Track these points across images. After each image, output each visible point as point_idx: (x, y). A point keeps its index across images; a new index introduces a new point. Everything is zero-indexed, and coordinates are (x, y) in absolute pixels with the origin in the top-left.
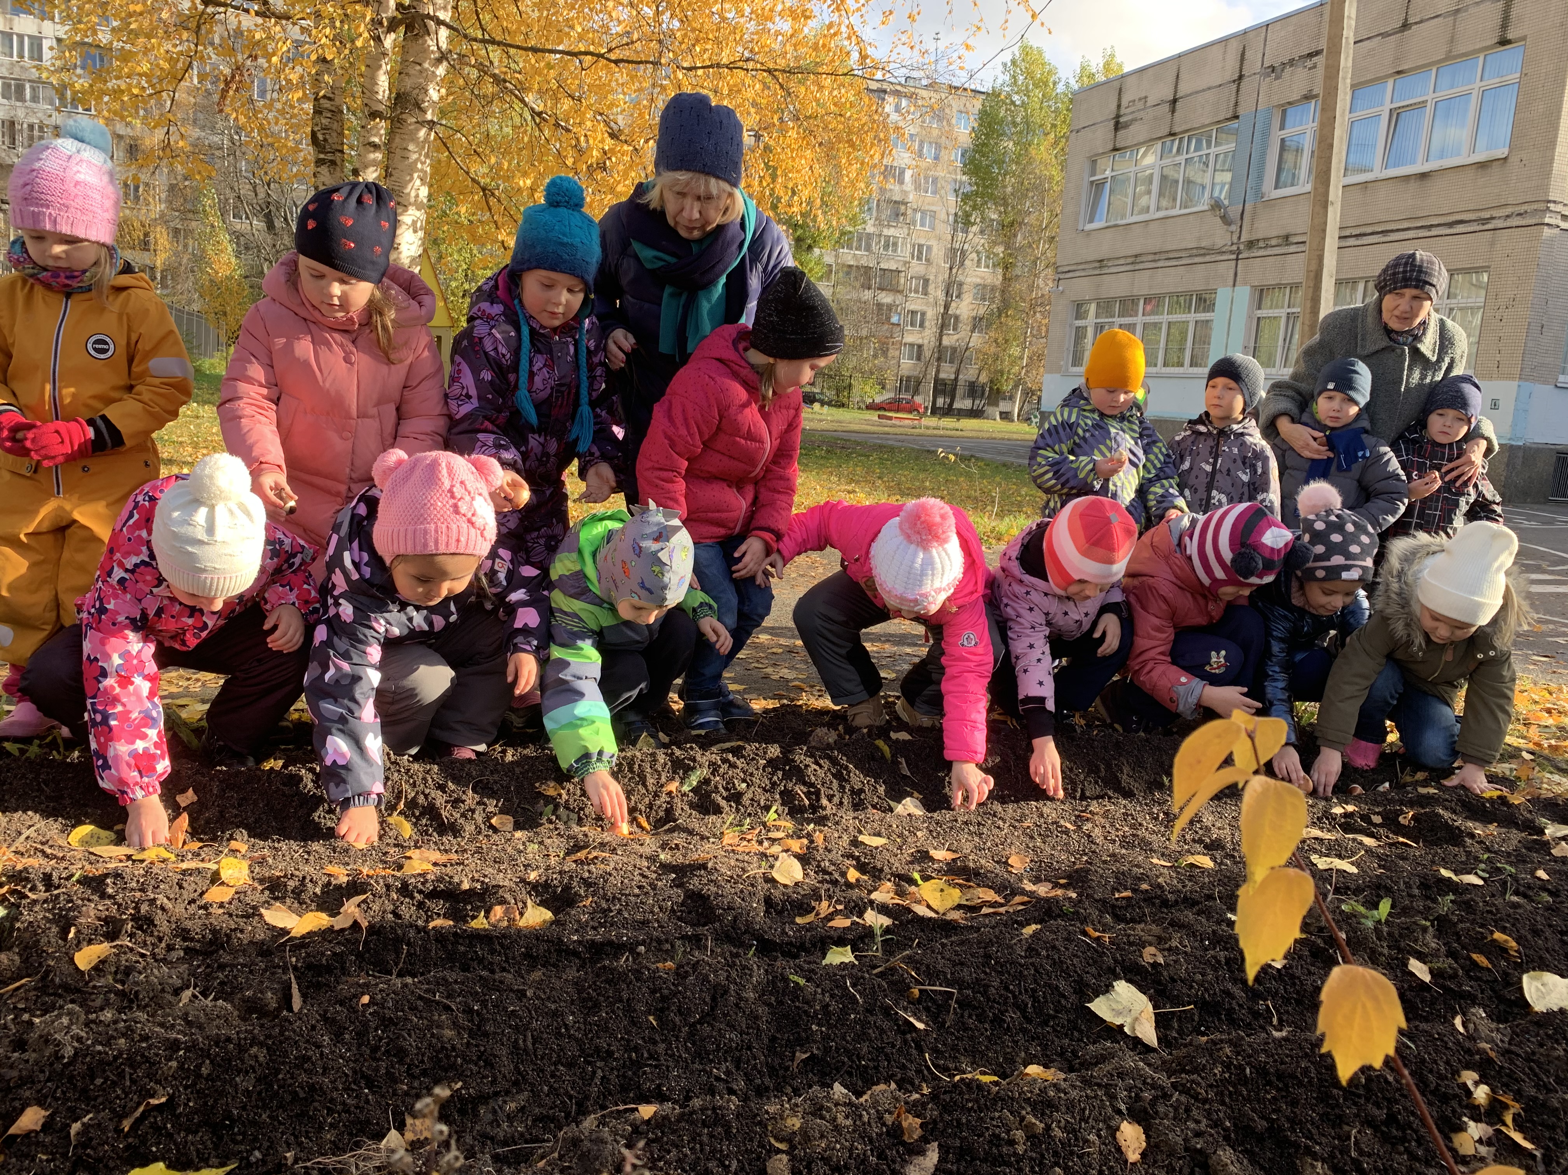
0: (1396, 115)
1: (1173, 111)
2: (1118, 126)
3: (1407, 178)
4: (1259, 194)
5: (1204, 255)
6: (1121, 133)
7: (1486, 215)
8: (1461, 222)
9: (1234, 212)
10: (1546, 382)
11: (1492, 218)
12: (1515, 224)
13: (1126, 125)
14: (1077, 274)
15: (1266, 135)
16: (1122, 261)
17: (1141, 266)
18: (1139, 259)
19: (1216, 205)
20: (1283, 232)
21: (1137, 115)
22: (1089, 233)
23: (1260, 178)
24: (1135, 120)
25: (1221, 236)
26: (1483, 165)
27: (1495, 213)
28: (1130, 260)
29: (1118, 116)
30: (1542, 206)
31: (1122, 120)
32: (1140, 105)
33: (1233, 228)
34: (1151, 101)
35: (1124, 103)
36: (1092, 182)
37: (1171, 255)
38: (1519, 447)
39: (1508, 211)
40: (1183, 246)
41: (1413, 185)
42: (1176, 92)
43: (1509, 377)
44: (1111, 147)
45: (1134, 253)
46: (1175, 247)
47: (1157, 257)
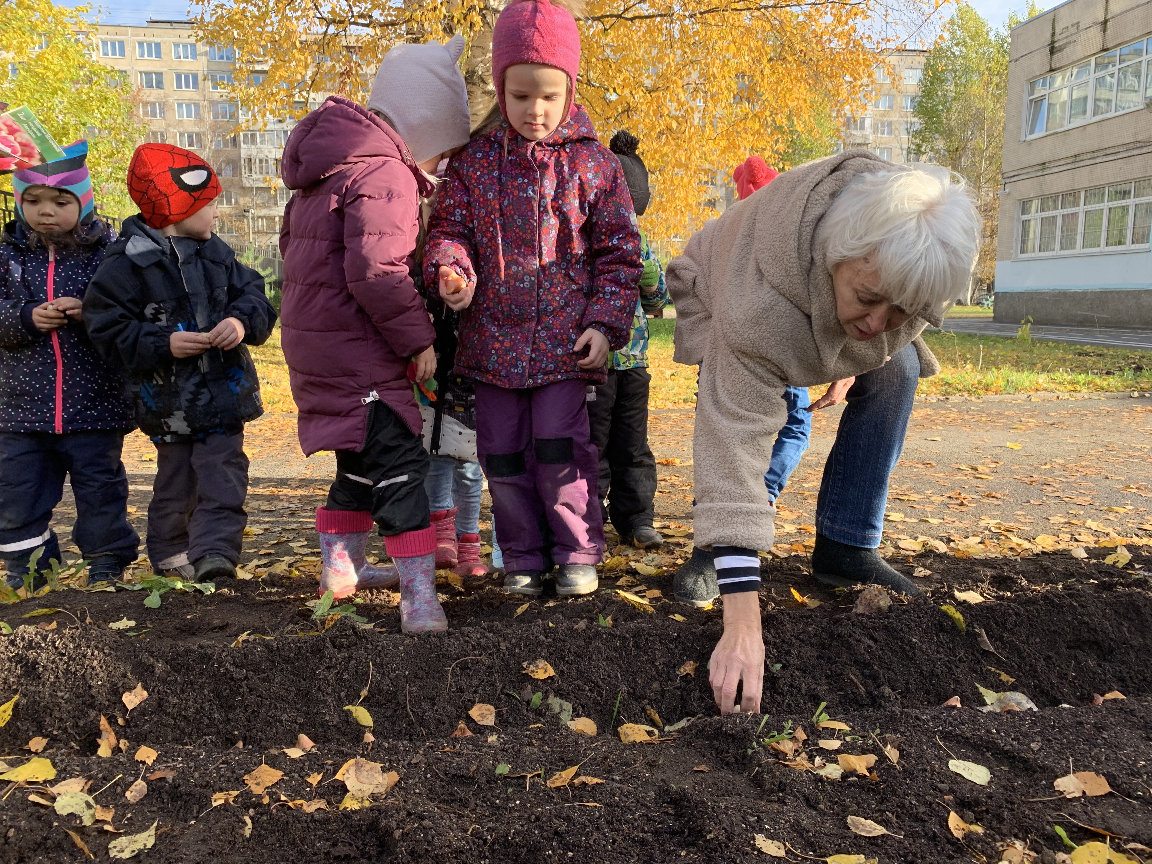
1: (1105, 30)
2: (1053, 51)
5: (1141, 147)
6: (1056, 56)
13: (1061, 49)
14: (1021, 177)
16: (1062, 162)
17: (1081, 164)
18: (1078, 159)
21: (1071, 39)
22: (1030, 142)
24: (1070, 43)
28: (1069, 160)
29: (1053, 42)
31: (1056, 45)
32: (1073, 30)
34: (1082, 26)
35: (1058, 30)
36: (1031, 101)
40: (1120, 142)
42: (1106, 14)
44: (1048, 69)
45: (1073, 154)
46: (1112, 144)
47: (1096, 154)
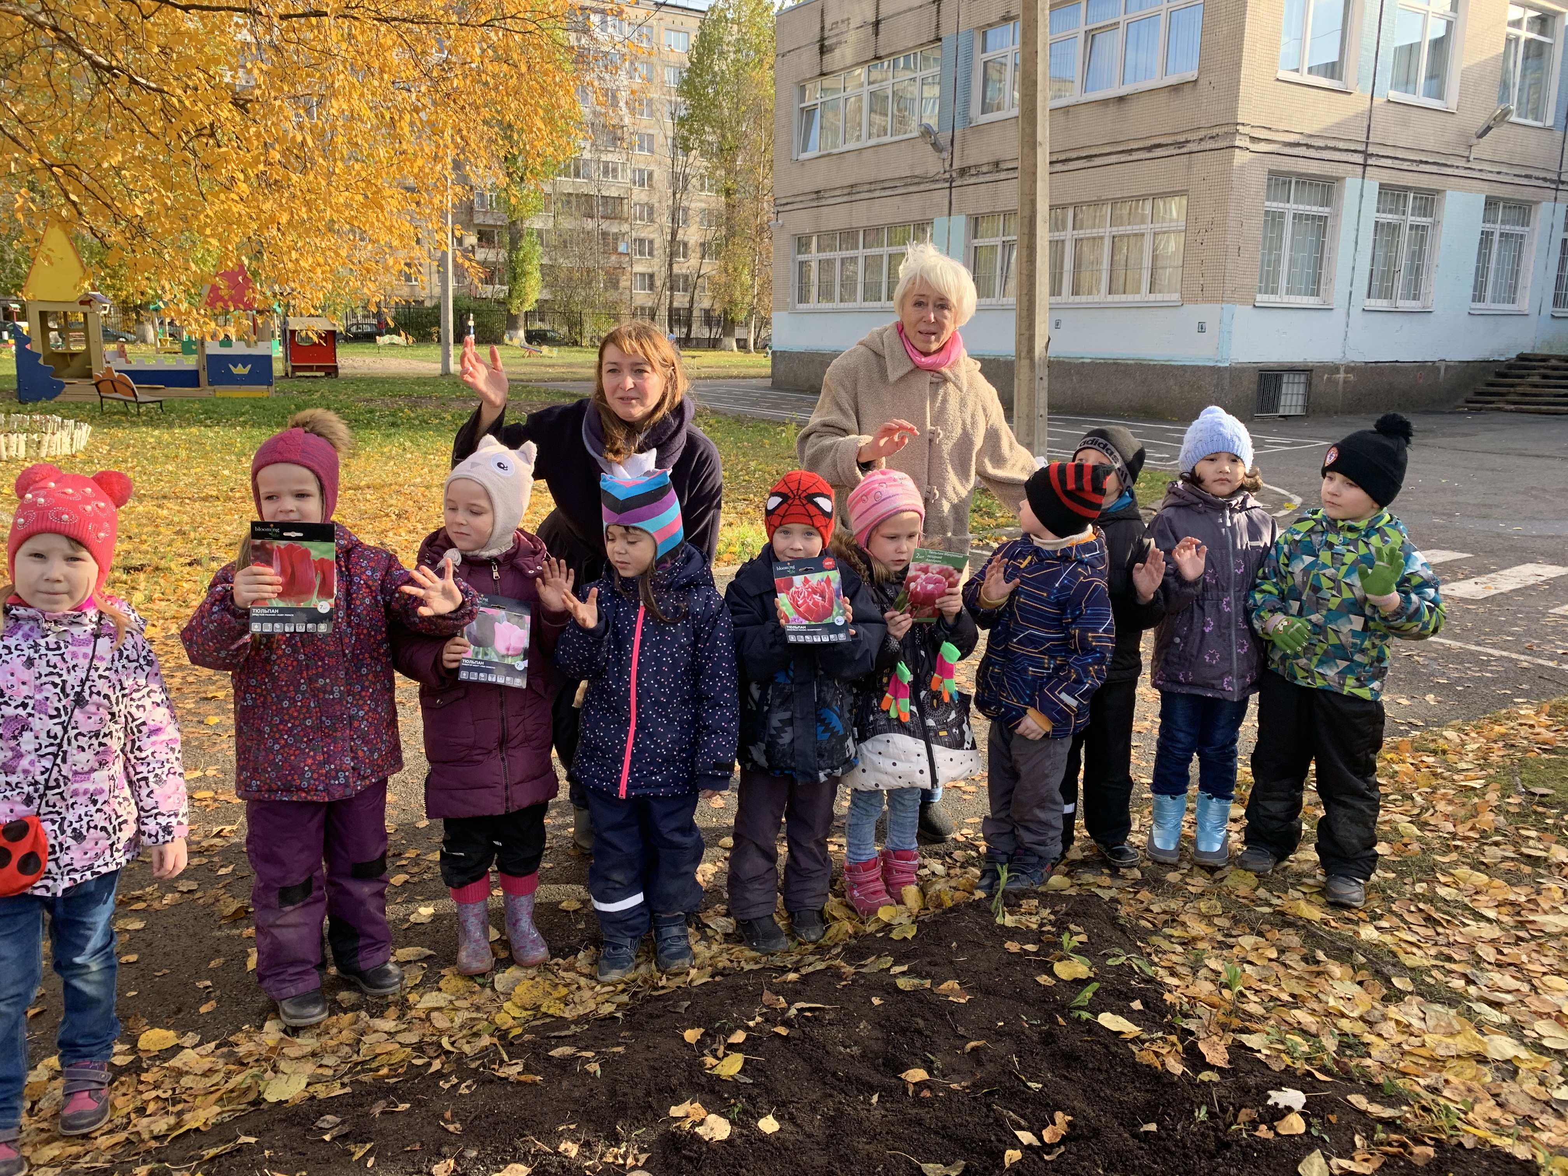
0: (1091, 36)
1: (877, 34)
2: (823, 50)
3: (1105, 102)
4: (967, 120)
5: (919, 183)
6: (827, 57)
7: (1181, 138)
8: (1159, 146)
9: (944, 139)
10: (1244, 303)
11: (1188, 142)
12: (1208, 147)
13: (831, 49)
14: (795, 206)
15: (969, 57)
16: (838, 192)
17: (858, 197)
18: (855, 190)
19: (927, 132)
20: (992, 159)
21: (841, 37)
22: (803, 163)
23: (967, 102)
25: (933, 164)
26: (1176, 88)
27: (1190, 137)
28: (846, 191)
29: (822, 39)
30: (1231, 129)
31: (827, 43)
32: (844, 27)
33: (946, 155)
34: (854, 23)
35: (828, 26)
36: (802, 109)
37: (886, 185)
38: (1226, 368)
39: (1201, 134)
40: (897, 175)
41: (1112, 109)
42: (877, 13)
43: (1213, 300)
44: (818, 72)
45: (850, 183)
46: (890, 176)
47: (873, 187)
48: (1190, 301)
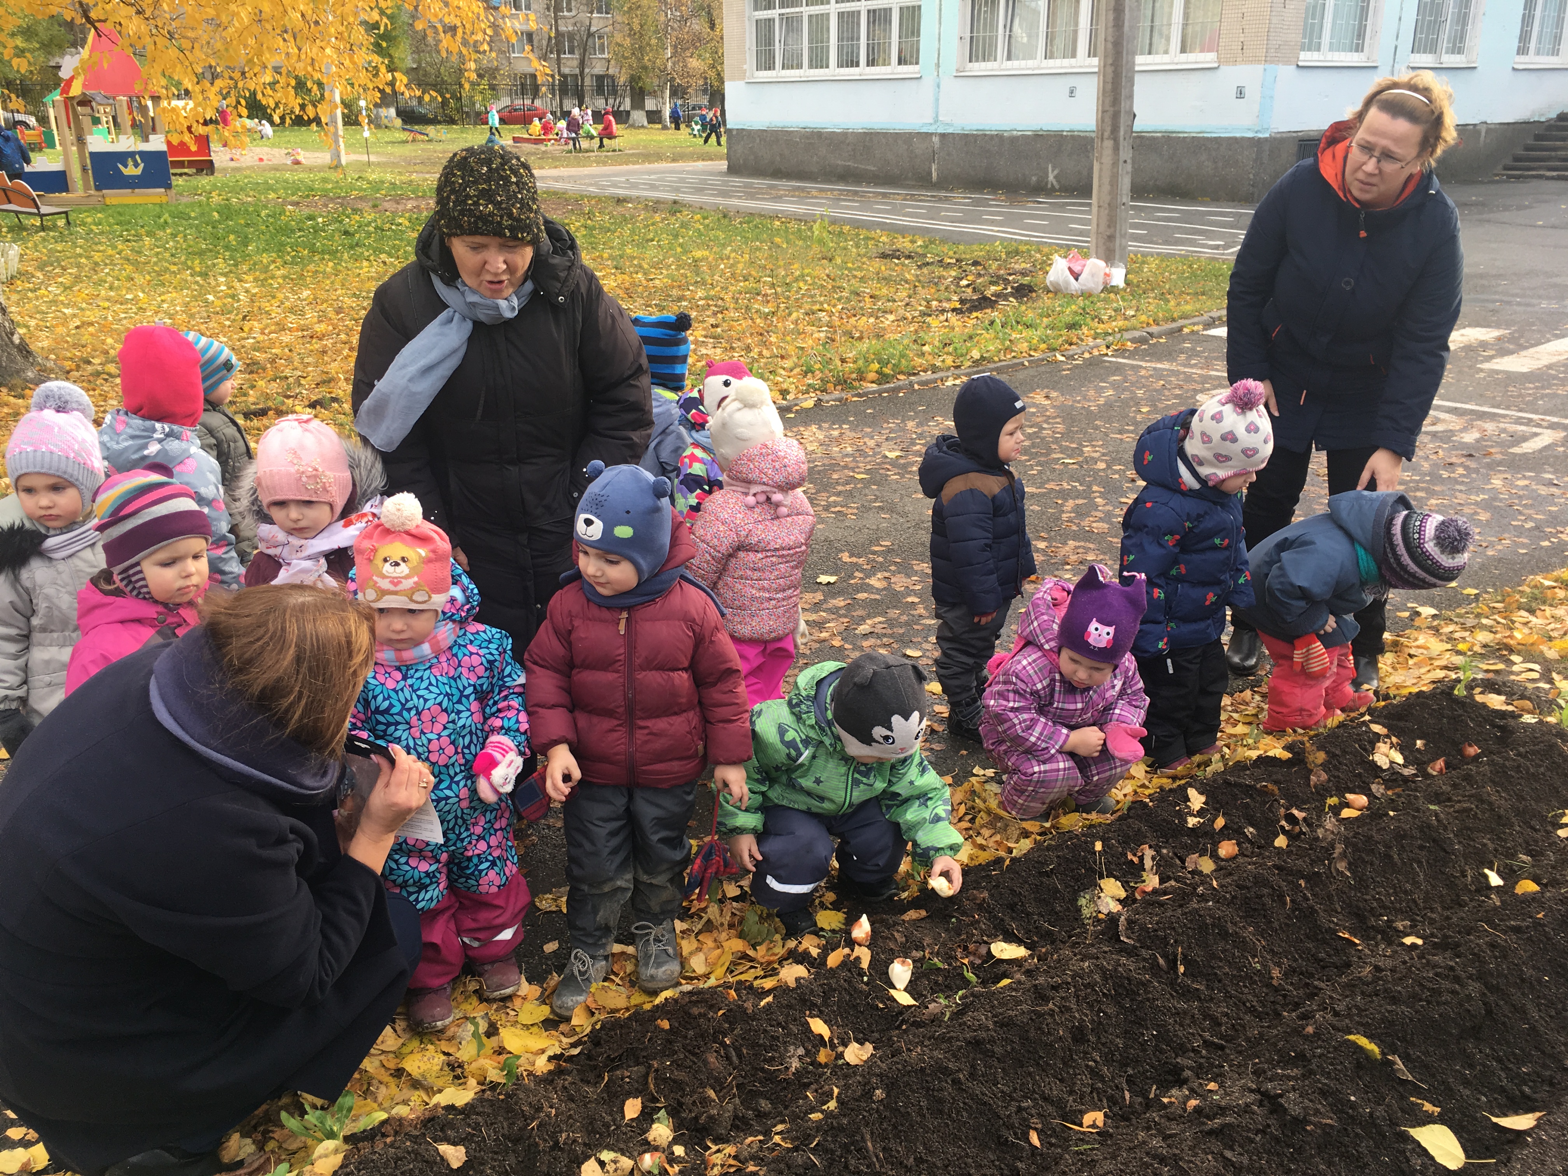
10: (1287, 63)
38: (1266, 139)
43: (1255, 60)
48: (1227, 62)
